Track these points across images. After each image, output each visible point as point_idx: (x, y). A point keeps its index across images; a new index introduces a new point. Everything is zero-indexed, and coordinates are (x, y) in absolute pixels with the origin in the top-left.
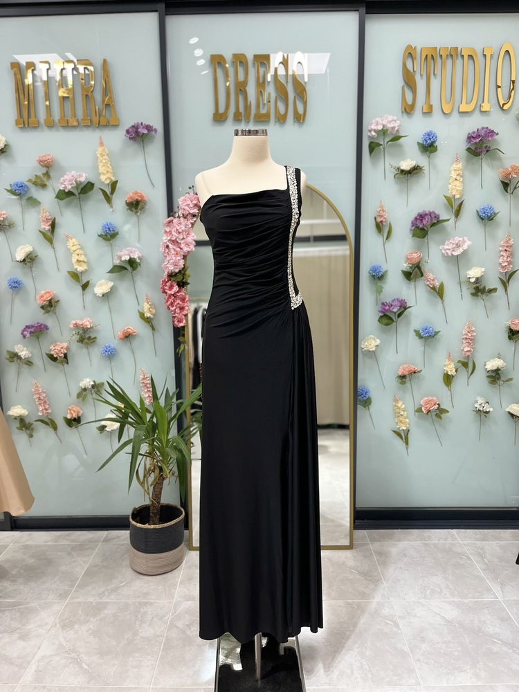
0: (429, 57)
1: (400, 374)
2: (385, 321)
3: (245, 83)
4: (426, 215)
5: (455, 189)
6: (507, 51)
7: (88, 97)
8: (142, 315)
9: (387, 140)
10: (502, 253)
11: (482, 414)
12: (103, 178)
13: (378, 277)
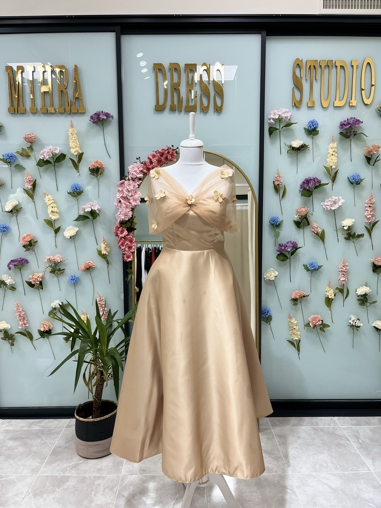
0: (312, 67)
1: (293, 297)
2: (282, 258)
3: (179, 84)
4: (311, 180)
5: (332, 161)
6: (368, 63)
7: (62, 92)
8: (100, 253)
9: (282, 126)
10: (367, 209)
11: (354, 328)
12: (73, 151)
13: (276, 225)
